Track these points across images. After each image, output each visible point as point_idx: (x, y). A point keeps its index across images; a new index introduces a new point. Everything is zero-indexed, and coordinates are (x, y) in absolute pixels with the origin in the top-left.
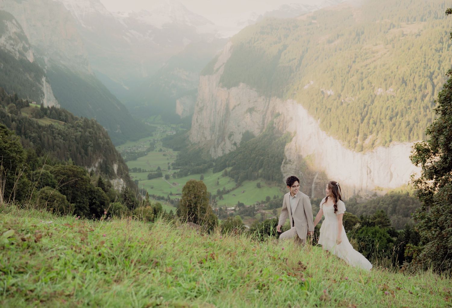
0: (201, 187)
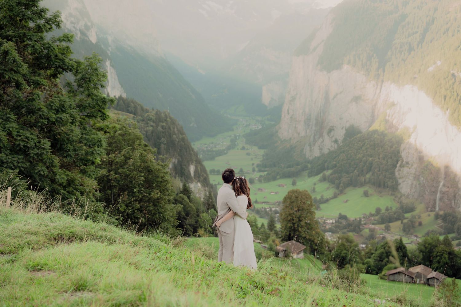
0: (306, 198)
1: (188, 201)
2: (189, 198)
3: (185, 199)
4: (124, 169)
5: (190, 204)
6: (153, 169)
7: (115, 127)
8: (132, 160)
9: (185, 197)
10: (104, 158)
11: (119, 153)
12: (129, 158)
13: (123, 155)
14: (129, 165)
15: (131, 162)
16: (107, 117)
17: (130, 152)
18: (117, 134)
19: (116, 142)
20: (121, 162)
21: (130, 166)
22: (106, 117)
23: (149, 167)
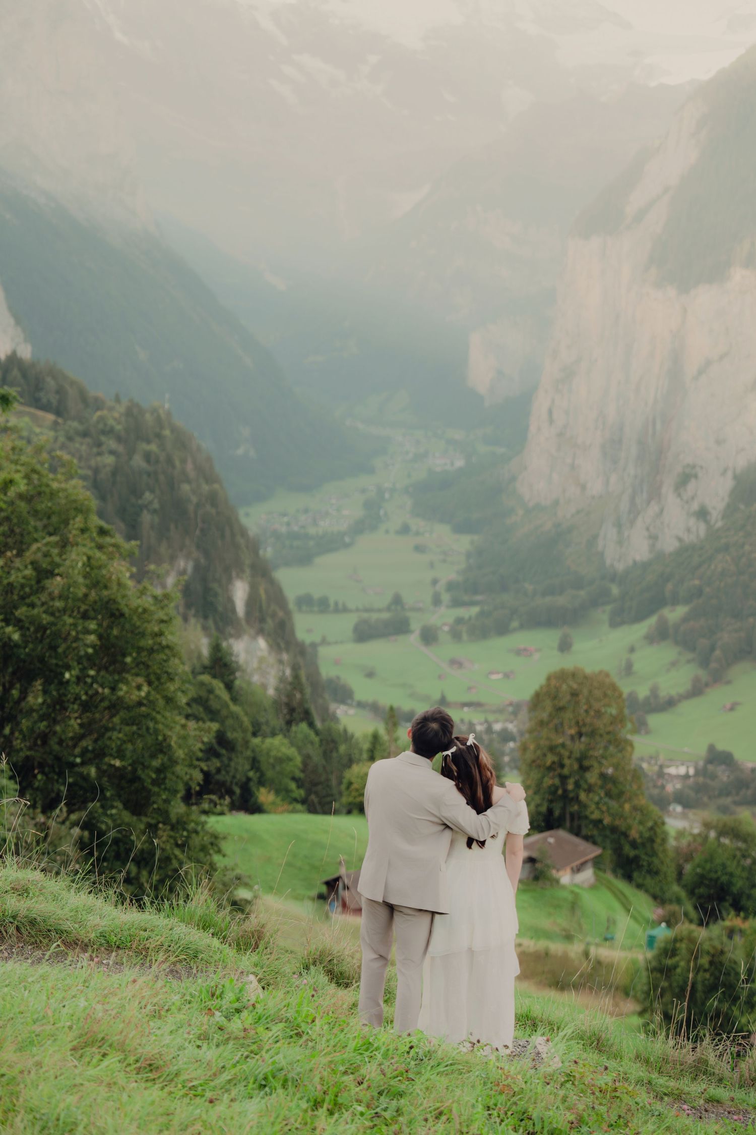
0: (605, 695)
1: (225, 695)
2: (229, 686)
3: (218, 692)
4: (32, 606)
5: (235, 708)
6: (126, 611)
8: (59, 578)
9: (218, 686)
11: (19, 555)
12: (50, 574)
13: (32, 563)
14: (50, 594)
15: (56, 584)
17: (55, 551)
20: (23, 586)
21: (53, 599)
23: (111, 601)
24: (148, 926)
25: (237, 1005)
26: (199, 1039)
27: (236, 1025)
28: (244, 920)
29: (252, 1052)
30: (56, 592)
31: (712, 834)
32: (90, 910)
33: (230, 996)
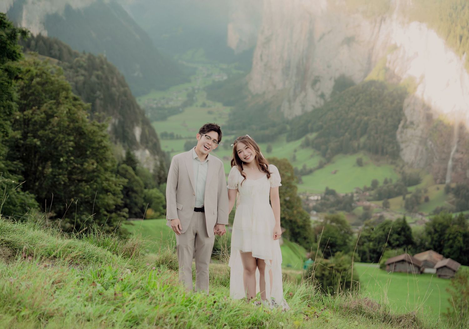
0: (286, 168)
1: (133, 173)
2: (134, 169)
3: (129, 171)
4: (46, 130)
5: (137, 178)
6: (86, 132)
7: (29, 71)
8: (56, 118)
9: (130, 169)
10: (17, 115)
11: (39, 109)
12: (53, 116)
13: (45, 112)
14: (53, 125)
15: (55, 120)
16: (18, 56)
17: (54, 107)
18: (34, 82)
19: (33, 94)
20: (41, 121)
21: (54, 127)
22: (16, 56)
23: (80, 128)
24: (73, 246)
25: (112, 281)
26: (87, 300)
27: (110, 292)
28: (125, 243)
29: (118, 307)
30: (55, 124)
31: (328, 222)
32: (41, 238)
33: (108, 275)
